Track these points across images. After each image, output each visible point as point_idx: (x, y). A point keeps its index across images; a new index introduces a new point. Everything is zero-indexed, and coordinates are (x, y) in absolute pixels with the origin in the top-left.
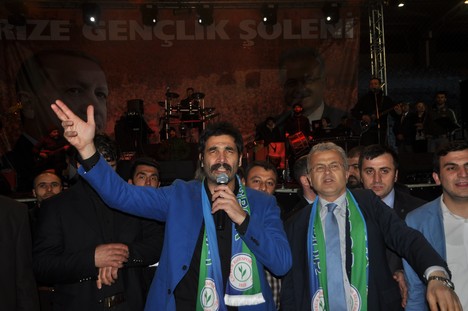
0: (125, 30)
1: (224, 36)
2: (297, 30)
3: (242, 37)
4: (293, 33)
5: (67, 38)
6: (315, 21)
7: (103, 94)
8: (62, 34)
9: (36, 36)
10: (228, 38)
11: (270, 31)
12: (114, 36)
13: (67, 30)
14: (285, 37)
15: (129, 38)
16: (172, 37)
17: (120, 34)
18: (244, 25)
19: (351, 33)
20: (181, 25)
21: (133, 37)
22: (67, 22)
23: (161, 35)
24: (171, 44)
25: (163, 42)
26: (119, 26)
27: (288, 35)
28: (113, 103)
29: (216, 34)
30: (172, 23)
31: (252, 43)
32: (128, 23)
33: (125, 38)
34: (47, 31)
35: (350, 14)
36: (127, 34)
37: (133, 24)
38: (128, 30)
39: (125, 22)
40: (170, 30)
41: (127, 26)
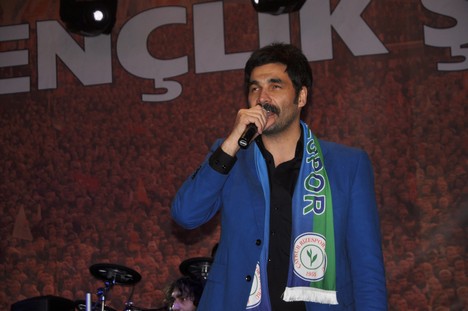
0: (20, 58)
1: (365, 43)
3: (433, 37)
10: (379, 49)
15: (34, 84)
16: (180, 66)
20: (209, 26)
21: (47, 80)
23: (140, 63)
24: (174, 91)
25: (149, 86)
29: (337, 40)
30: (175, 15)
32: (33, 31)
33: (21, 85)
36: (30, 70)
37: (52, 35)
38: (33, 58)
39: (21, 32)
40: (172, 42)
41: (31, 45)
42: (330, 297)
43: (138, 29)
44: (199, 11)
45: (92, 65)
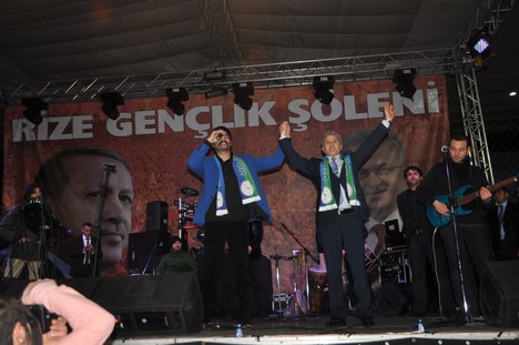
0: (152, 122)
2: (362, 107)
3: (293, 120)
4: (357, 112)
5: (90, 135)
6: (386, 95)
7: (127, 198)
8: (85, 131)
9: (57, 135)
10: (275, 123)
11: (327, 111)
12: (141, 130)
13: (90, 126)
14: (347, 118)
15: (157, 131)
16: (207, 126)
17: (147, 127)
18: (294, 106)
19: (435, 107)
20: (217, 112)
21: (162, 130)
22: (90, 118)
23: (193, 125)
25: (197, 133)
26: (147, 118)
27: (351, 114)
28: (138, 208)
29: (260, 119)
30: (206, 109)
31: (305, 128)
32: (157, 113)
33: (153, 131)
34: (69, 129)
35: (431, 83)
36: (155, 126)
37: (163, 115)
38: (157, 122)
39: (152, 113)
40: (204, 118)
41: (156, 117)
42: (258, 198)
43: (192, 114)
44: (214, 108)
45: (177, 124)
